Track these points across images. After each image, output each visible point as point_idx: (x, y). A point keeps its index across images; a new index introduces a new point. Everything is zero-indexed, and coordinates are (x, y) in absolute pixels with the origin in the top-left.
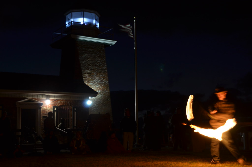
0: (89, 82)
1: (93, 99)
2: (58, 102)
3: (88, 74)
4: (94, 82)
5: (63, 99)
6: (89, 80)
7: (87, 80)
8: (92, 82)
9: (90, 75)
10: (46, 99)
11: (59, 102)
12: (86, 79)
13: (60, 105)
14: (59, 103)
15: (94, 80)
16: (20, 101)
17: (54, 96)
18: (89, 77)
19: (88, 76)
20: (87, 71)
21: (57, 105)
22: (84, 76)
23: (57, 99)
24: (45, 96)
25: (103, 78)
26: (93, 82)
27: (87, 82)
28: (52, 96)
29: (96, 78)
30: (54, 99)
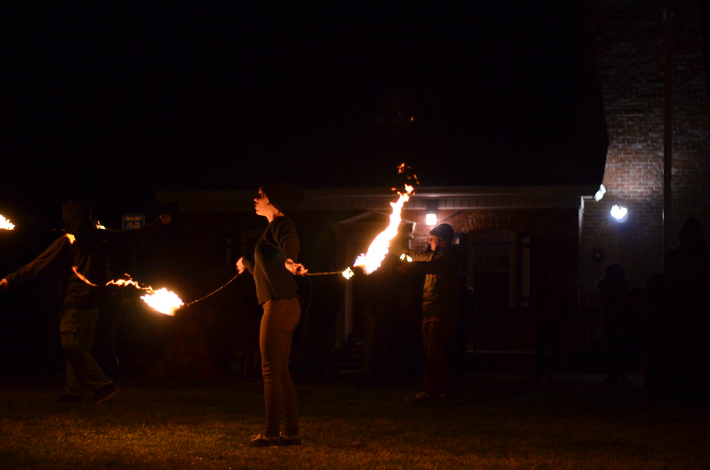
0: (632, 142)
1: (645, 200)
2: (467, 217)
3: (627, 112)
4: (652, 138)
5: (484, 208)
6: (629, 135)
7: (621, 134)
8: (642, 139)
9: (636, 117)
10: (428, 211)
11: (471, 219)
12: (620, 131)
13: (472, 228)
14: (470, 221)
15: (650, 131)
16: (345, 222)
17: (453, 201)
18: (630, 123)
19: (627, 121)
20: (623, 101)
21: (463, 230)
22: (611, 123)
23: (462, 211)
24: (422, 200)
25: (687, 124)
26: (645, 141)
27: (623, 141)
28: (445, 201)
29: (659, 124)
30: (453, 210)
